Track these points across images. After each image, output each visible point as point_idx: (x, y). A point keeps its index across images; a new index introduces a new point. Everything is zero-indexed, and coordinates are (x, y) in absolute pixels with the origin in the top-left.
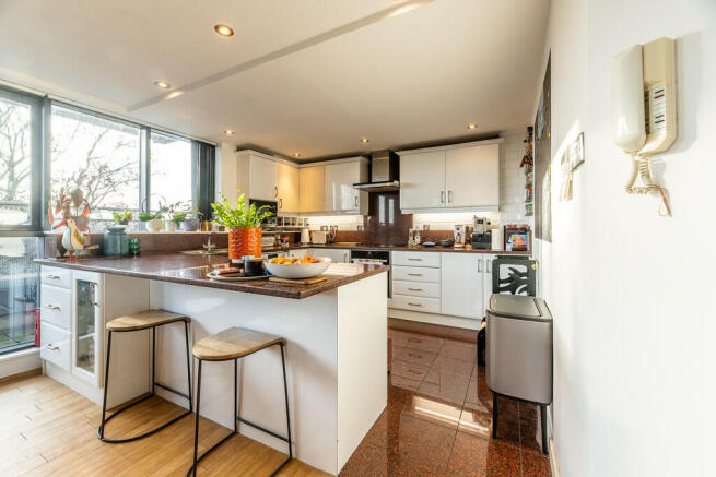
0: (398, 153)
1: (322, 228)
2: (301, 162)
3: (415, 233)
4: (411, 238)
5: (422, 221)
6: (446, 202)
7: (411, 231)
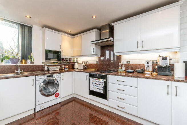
0: (113, 24)
1: (83, 62)
2: (73, 35)
3: (122, 65)
4: (120, 68)
5: (126, 58)
6: (140, 48)
7: (120, 64)
